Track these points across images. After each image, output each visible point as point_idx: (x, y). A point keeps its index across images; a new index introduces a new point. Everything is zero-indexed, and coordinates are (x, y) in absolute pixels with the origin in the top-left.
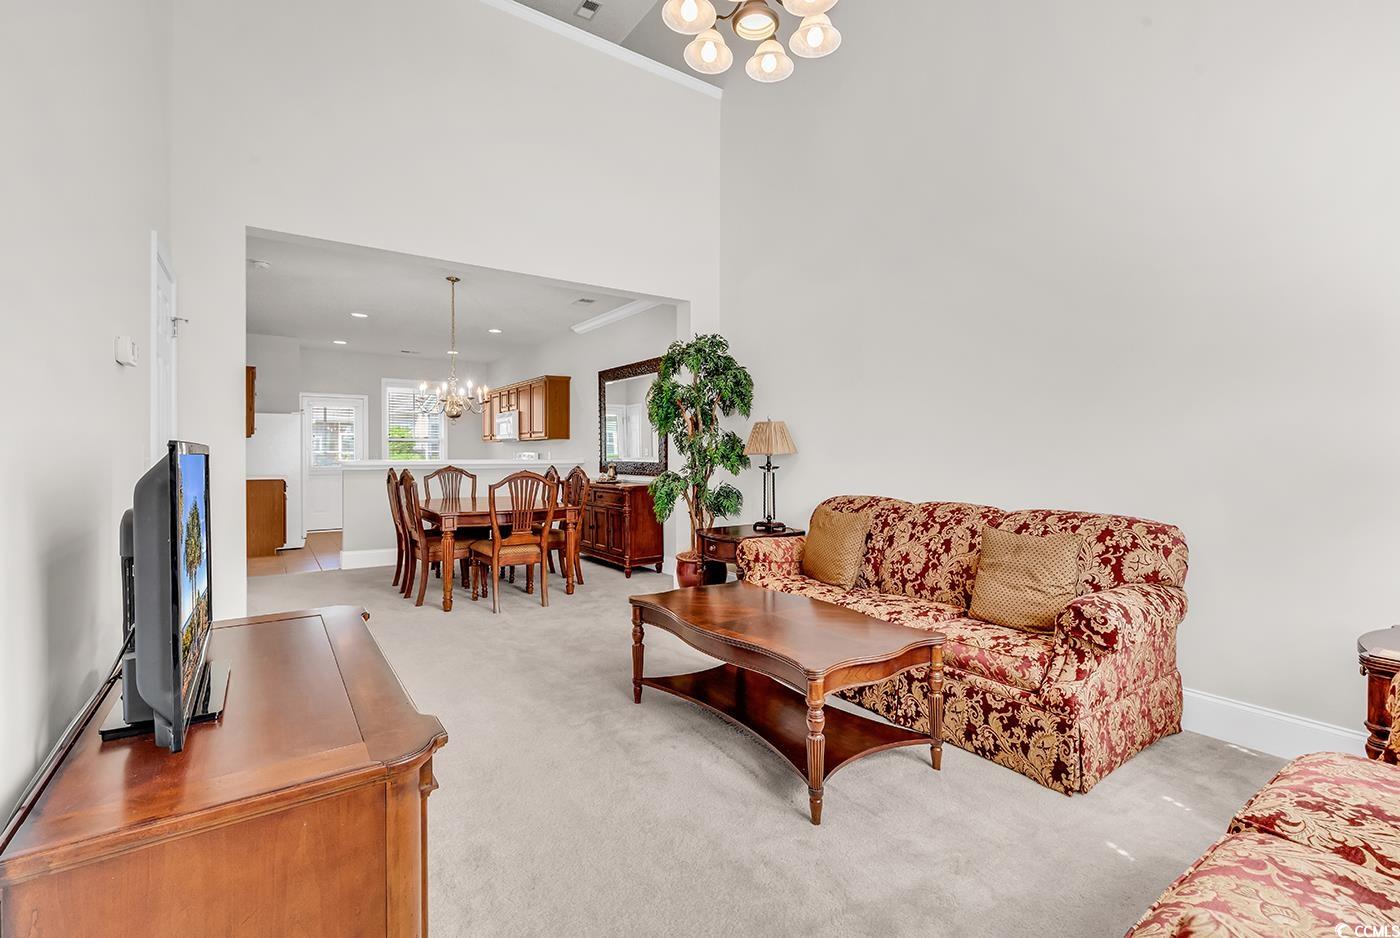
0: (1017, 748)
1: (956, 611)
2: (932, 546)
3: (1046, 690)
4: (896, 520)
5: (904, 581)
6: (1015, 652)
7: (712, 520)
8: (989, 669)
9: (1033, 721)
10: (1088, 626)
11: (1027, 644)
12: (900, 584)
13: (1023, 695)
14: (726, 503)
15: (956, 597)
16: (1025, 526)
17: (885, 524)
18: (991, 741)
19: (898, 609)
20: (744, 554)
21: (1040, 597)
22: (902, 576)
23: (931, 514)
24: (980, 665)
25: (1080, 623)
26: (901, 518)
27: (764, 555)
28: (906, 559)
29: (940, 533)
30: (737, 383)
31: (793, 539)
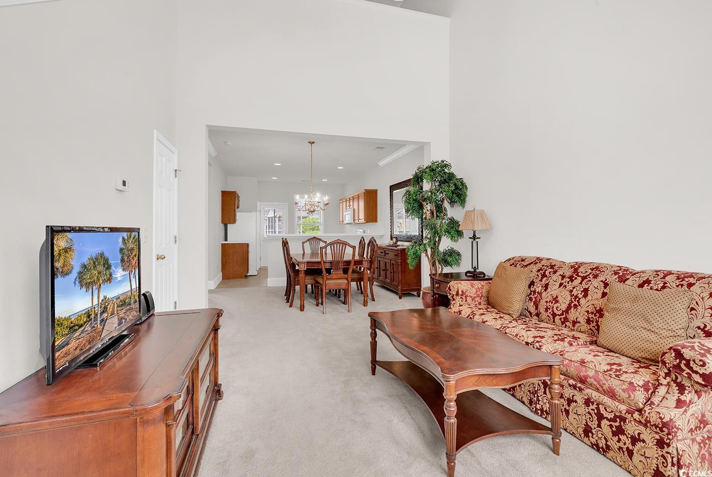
0: (623, 452)
1: (589, 339)
2: (575, 292)
3: (648, 411)
4: (551, 273)
5: (554, 315)
6: (623, 377)
7: (442, 269)
8: (602, 387)
9: (636, 433)
10: (688, 365)
11: (636, 372)
12: (551, 317)
13: (628, 412)
14: (449, 259)
15: (590, 329)
16: (648, 282)
17: (544, 276)
18: (604, 441)
19: (542, 334)
20: (450, 290)
21: (653, 337)
22: (553, 311)
23: (576, 271)
24: (595, 383)
25: (680, 362)
26: (555, 272)
27: (462, 292)
28: (556, 300)
29: (581, 283)
30: (456, 187)
31: (483, 283)
